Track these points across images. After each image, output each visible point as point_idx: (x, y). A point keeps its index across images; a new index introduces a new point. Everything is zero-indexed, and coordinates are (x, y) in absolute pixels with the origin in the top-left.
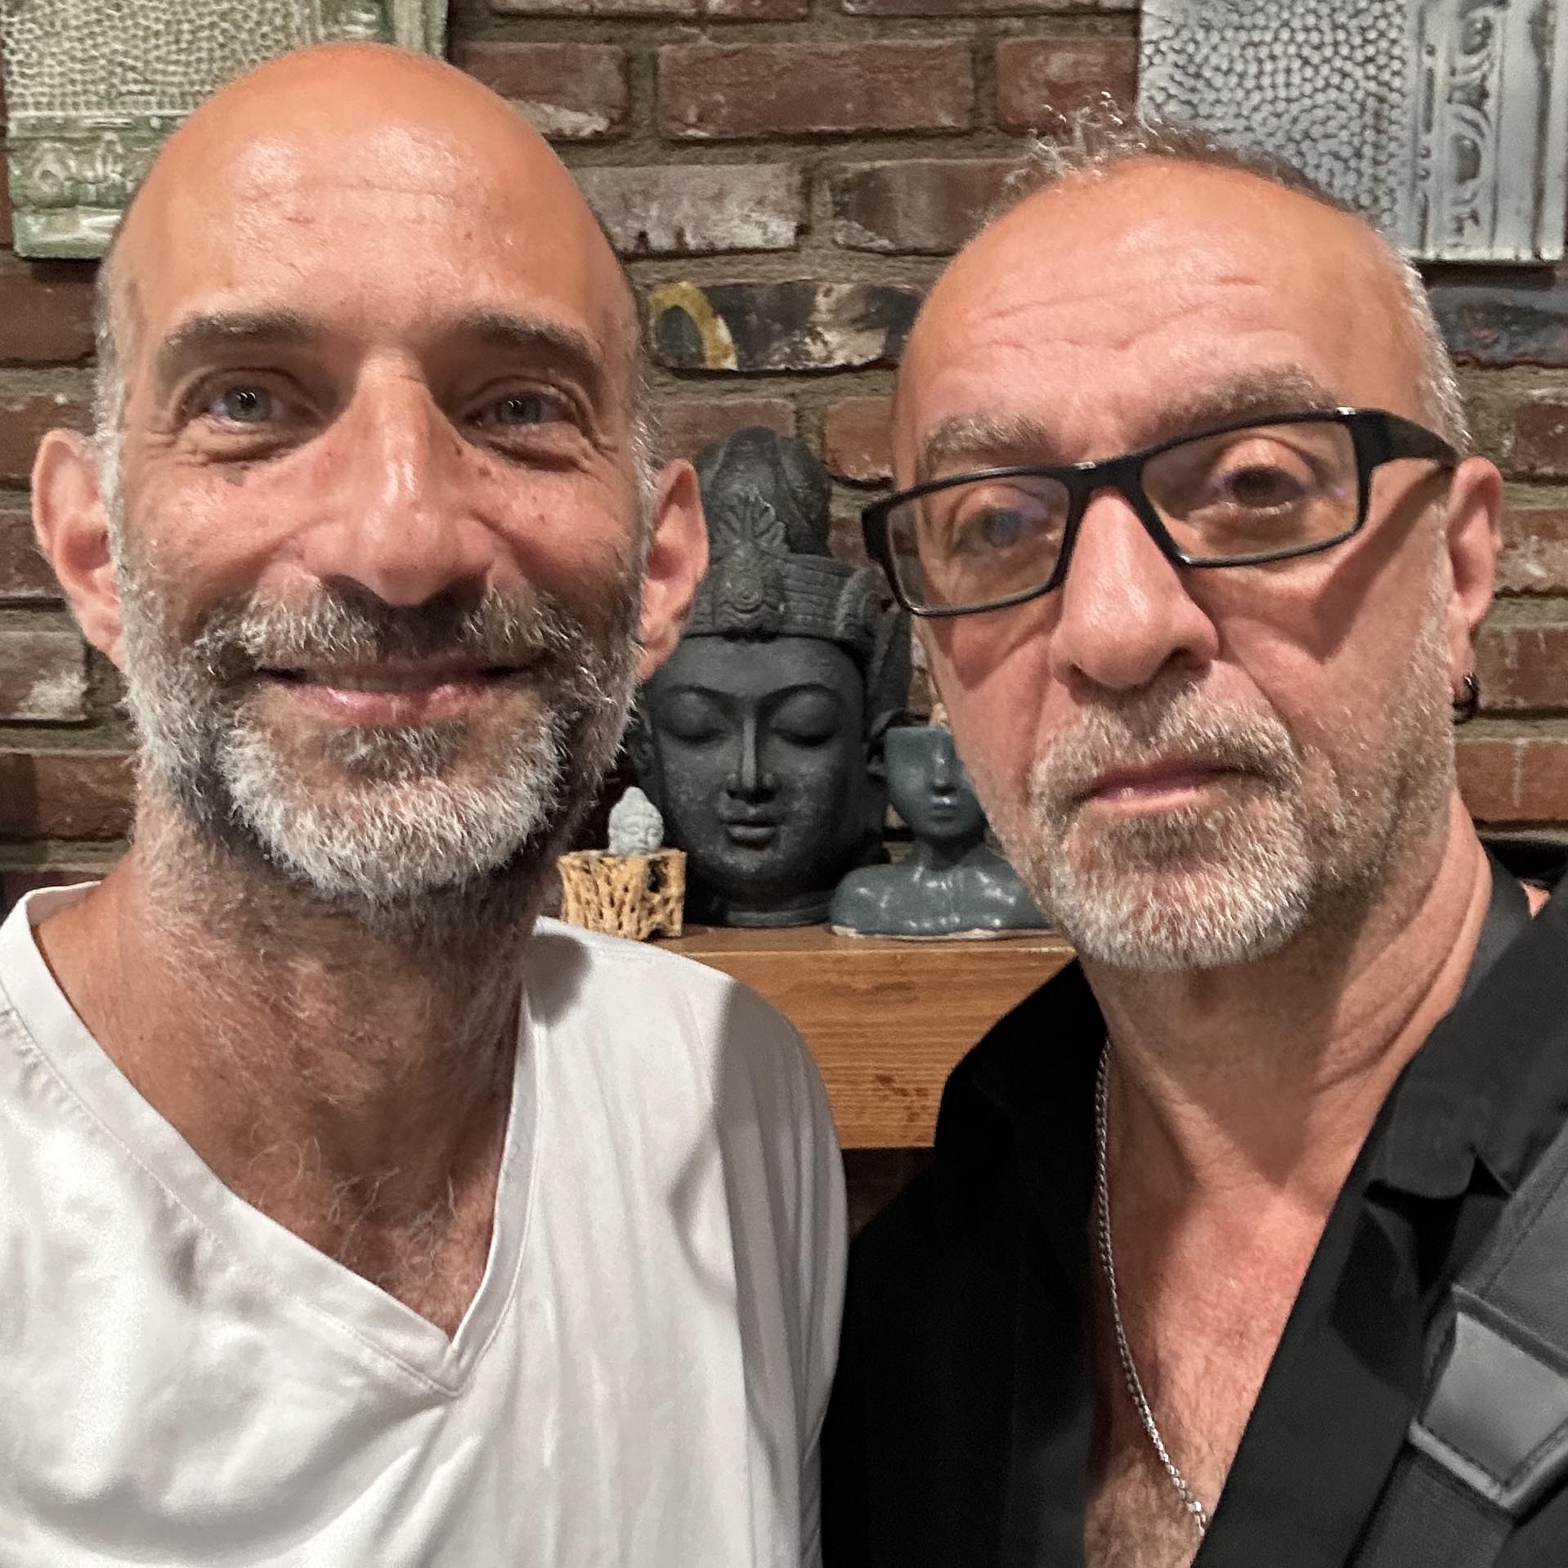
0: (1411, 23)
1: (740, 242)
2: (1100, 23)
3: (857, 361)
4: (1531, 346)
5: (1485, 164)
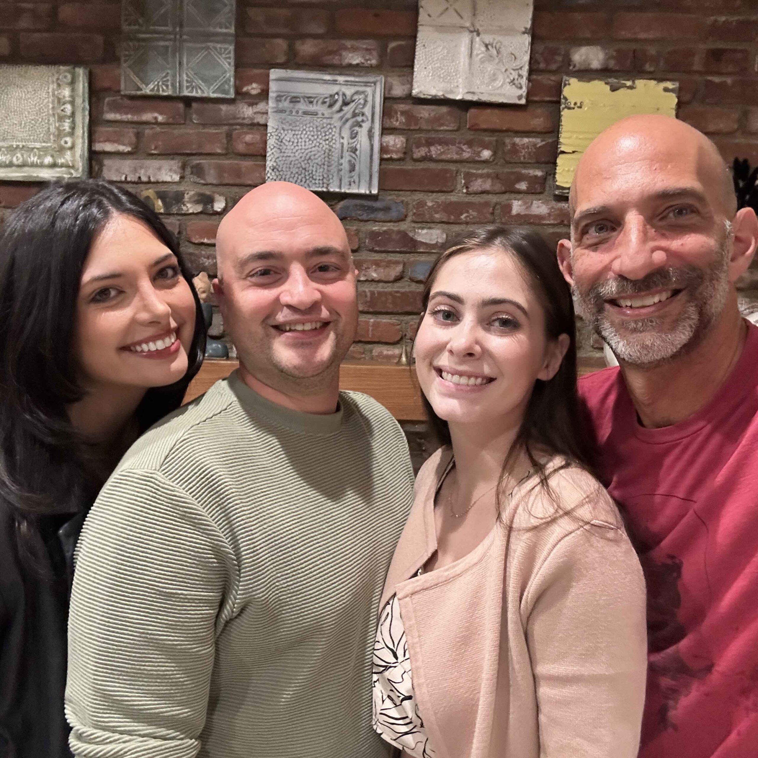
0: (338, 131)
1: (165, 180)
2: (260, 128)
3: (195, 212)
4: (372, 216)
5: (357, 168)
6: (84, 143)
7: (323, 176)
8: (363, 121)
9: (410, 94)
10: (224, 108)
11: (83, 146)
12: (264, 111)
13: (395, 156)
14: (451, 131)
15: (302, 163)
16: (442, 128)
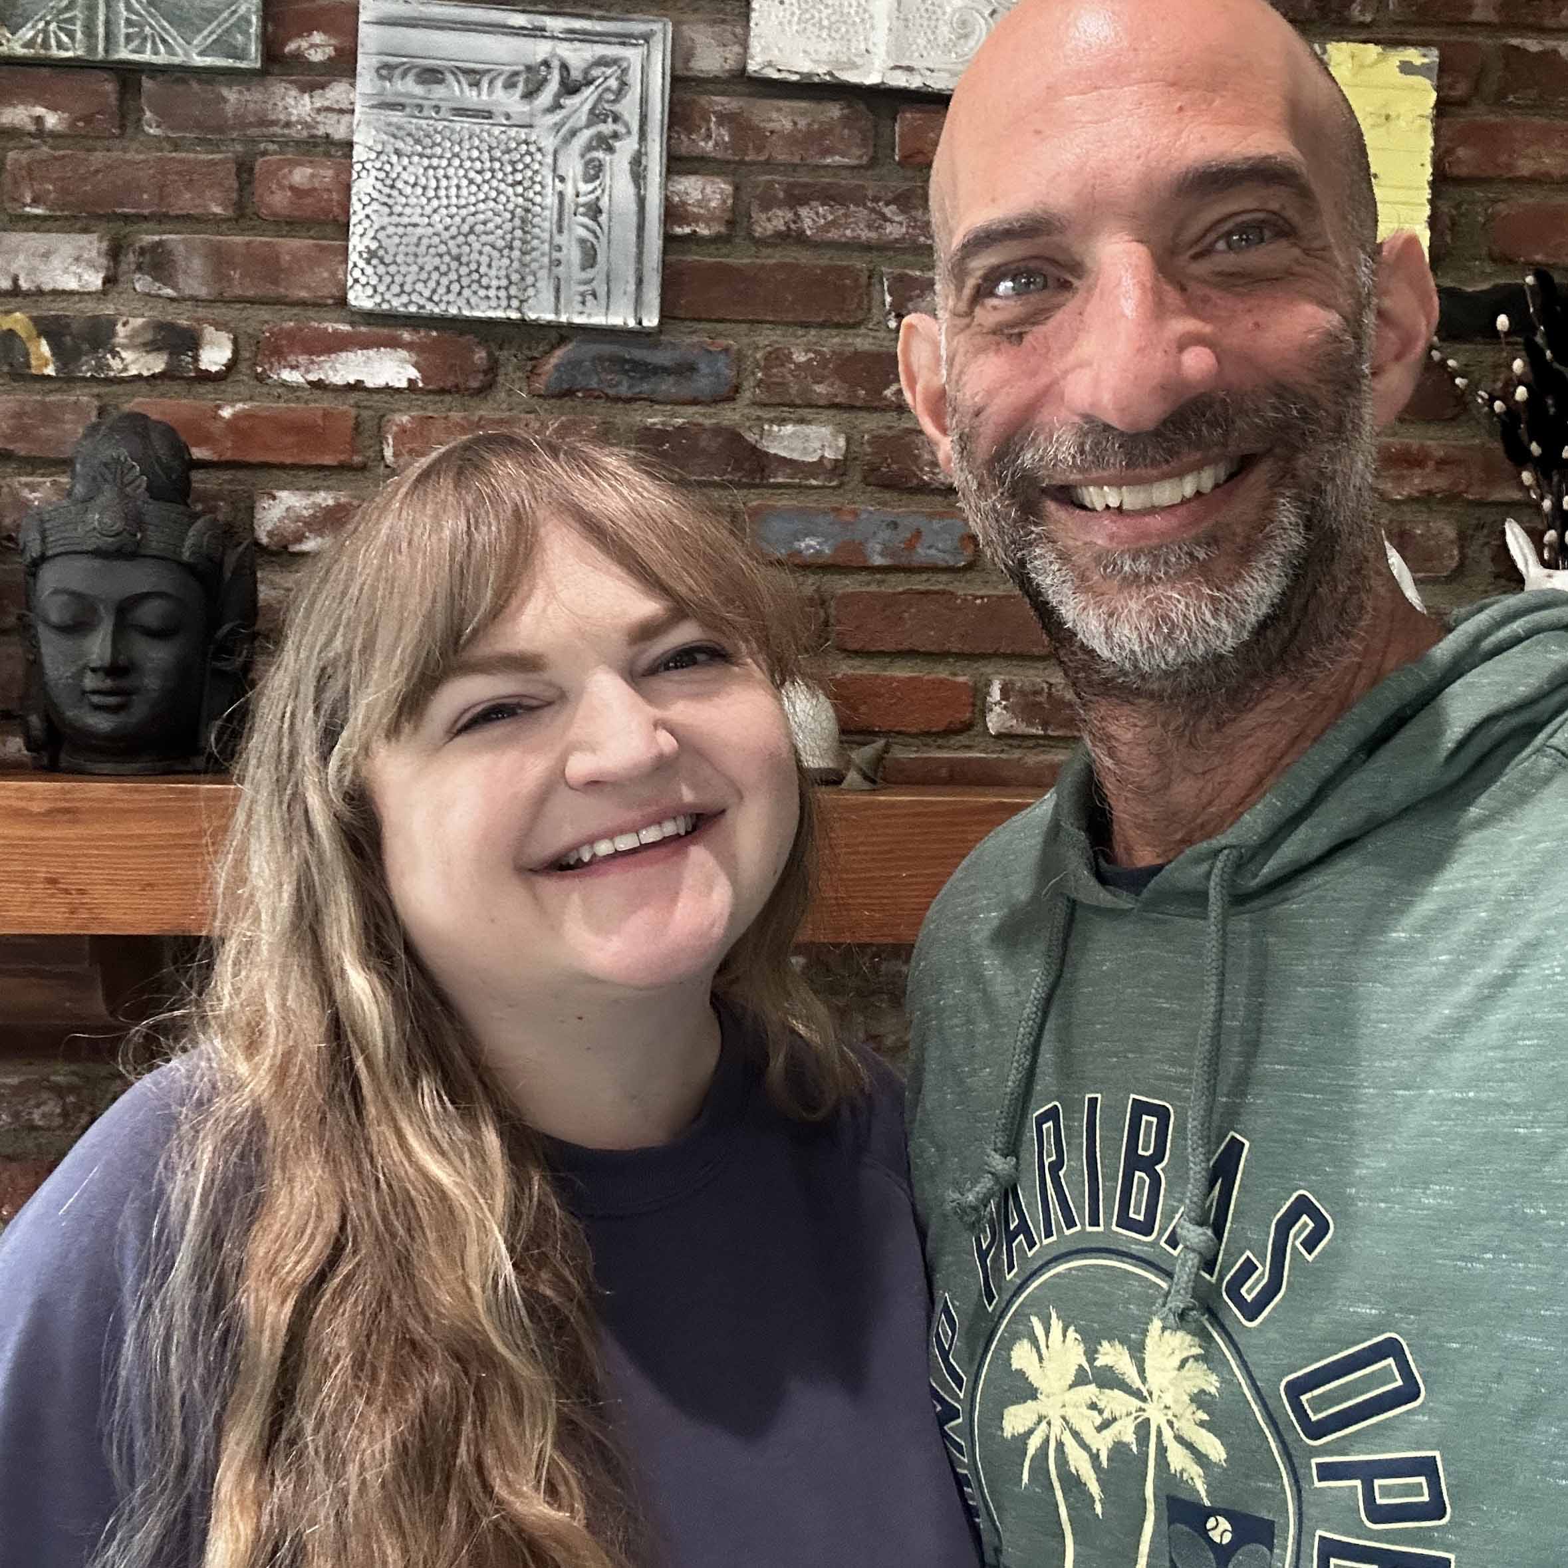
0: (549, 160)
1: (61, 286)
2: (333, 150)
3: (146, 373)
5: (601, 258)
7: (508, 277)
8: (615, 136)
9: (744, 69)
10: (232, 94)
12: (345, 105)
13: (703, 231)
14: (853, 168)
15: (451, 243)
16: (829, 161)
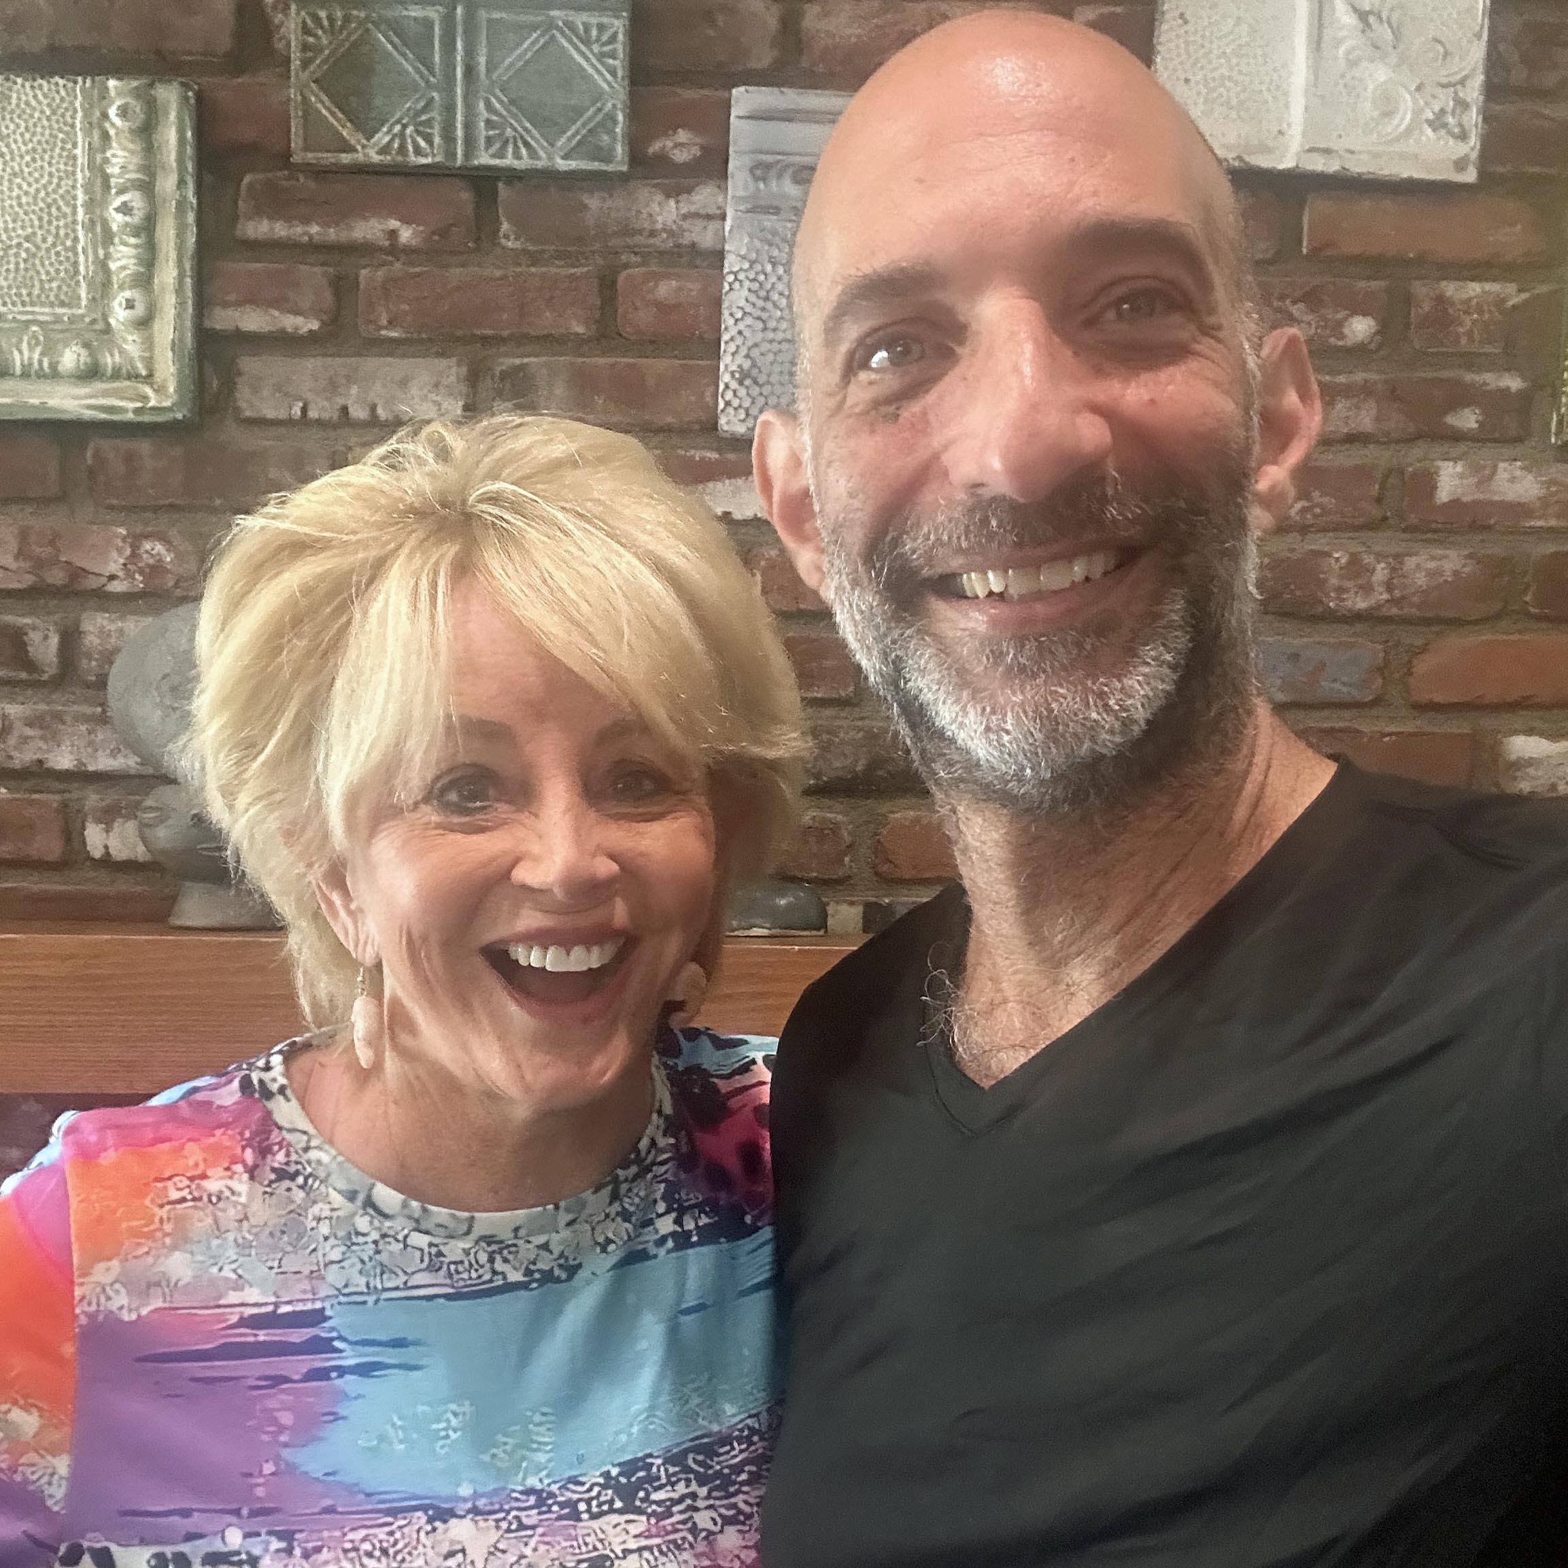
2: (701, 260)
6: (181, 304)
10: (594, 202)
11: (179, 316)
12: (712, 210)
